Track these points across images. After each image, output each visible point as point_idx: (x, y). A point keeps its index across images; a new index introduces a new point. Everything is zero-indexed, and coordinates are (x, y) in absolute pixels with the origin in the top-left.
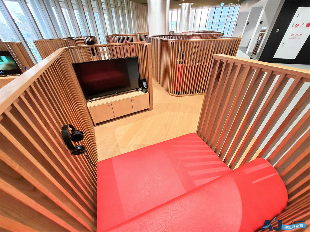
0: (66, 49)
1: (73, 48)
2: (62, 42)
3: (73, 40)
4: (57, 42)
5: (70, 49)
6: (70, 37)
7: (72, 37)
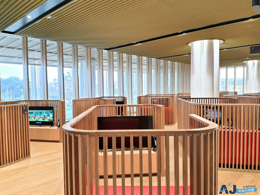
0: (97, 107)
1: (102, 107)
2: (95, 101)
3: (104, 100)
4: (91, 102)
5: (100, 107)
6: (102, 97)
7: (104, 97)
